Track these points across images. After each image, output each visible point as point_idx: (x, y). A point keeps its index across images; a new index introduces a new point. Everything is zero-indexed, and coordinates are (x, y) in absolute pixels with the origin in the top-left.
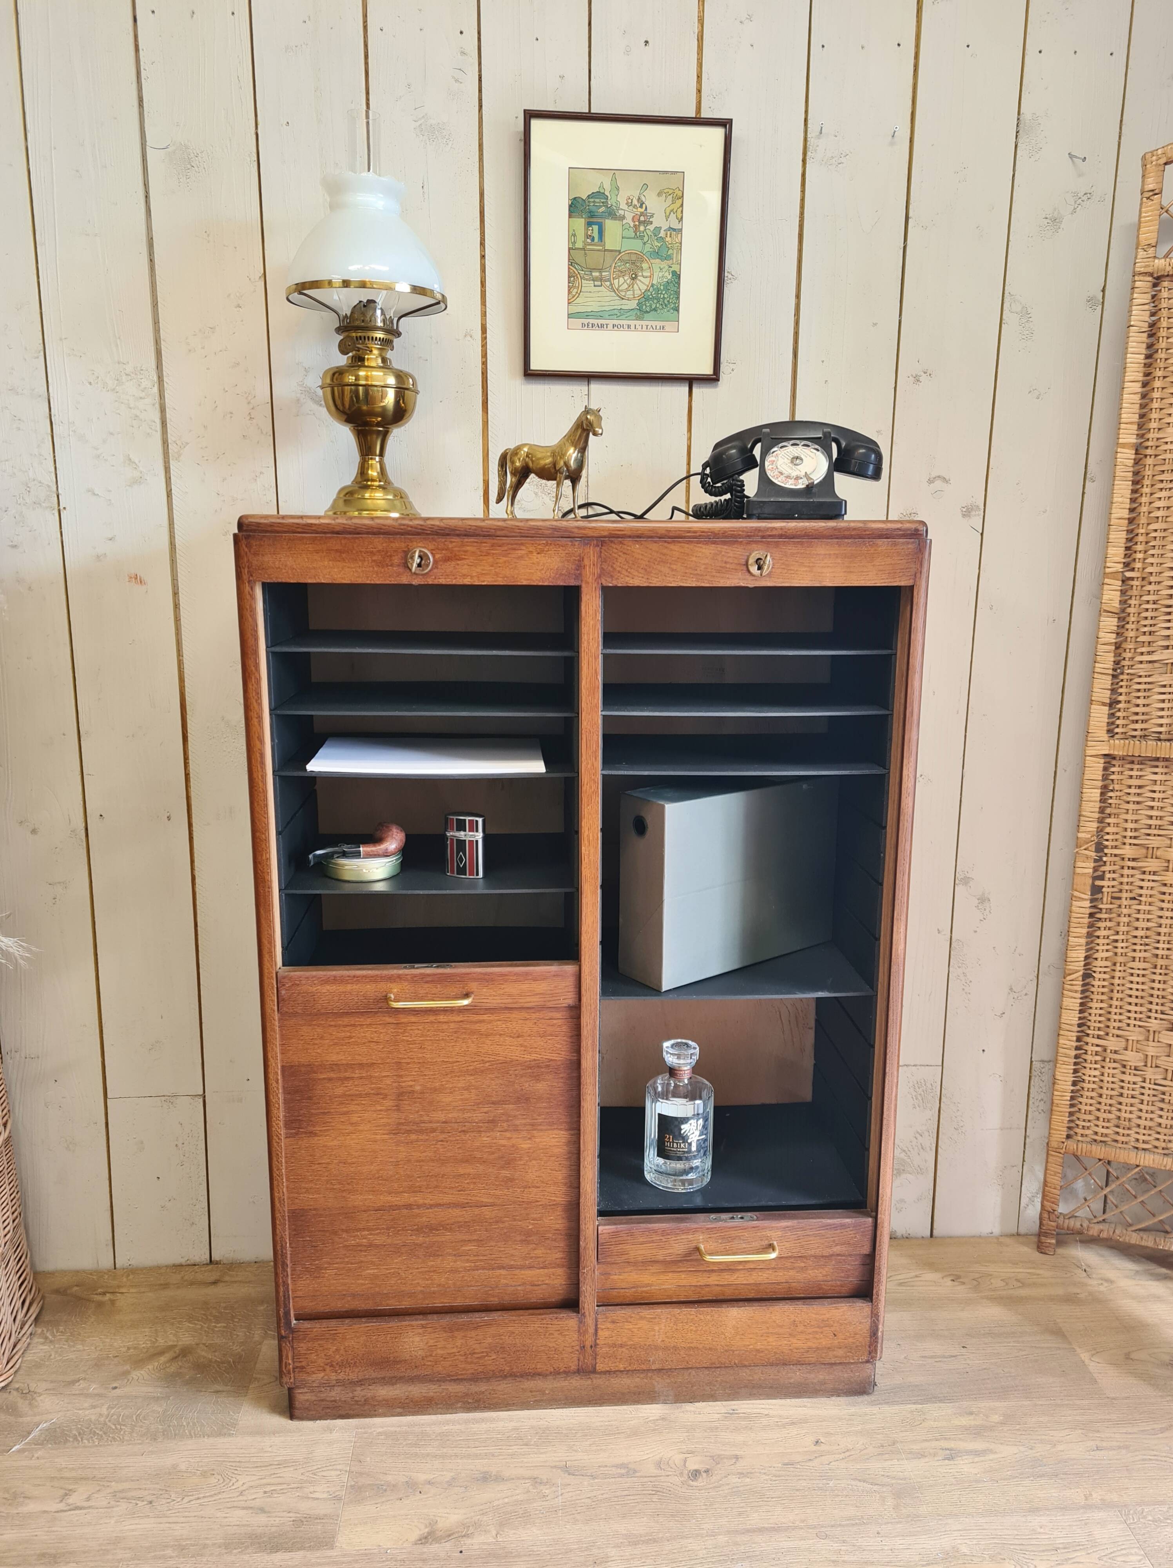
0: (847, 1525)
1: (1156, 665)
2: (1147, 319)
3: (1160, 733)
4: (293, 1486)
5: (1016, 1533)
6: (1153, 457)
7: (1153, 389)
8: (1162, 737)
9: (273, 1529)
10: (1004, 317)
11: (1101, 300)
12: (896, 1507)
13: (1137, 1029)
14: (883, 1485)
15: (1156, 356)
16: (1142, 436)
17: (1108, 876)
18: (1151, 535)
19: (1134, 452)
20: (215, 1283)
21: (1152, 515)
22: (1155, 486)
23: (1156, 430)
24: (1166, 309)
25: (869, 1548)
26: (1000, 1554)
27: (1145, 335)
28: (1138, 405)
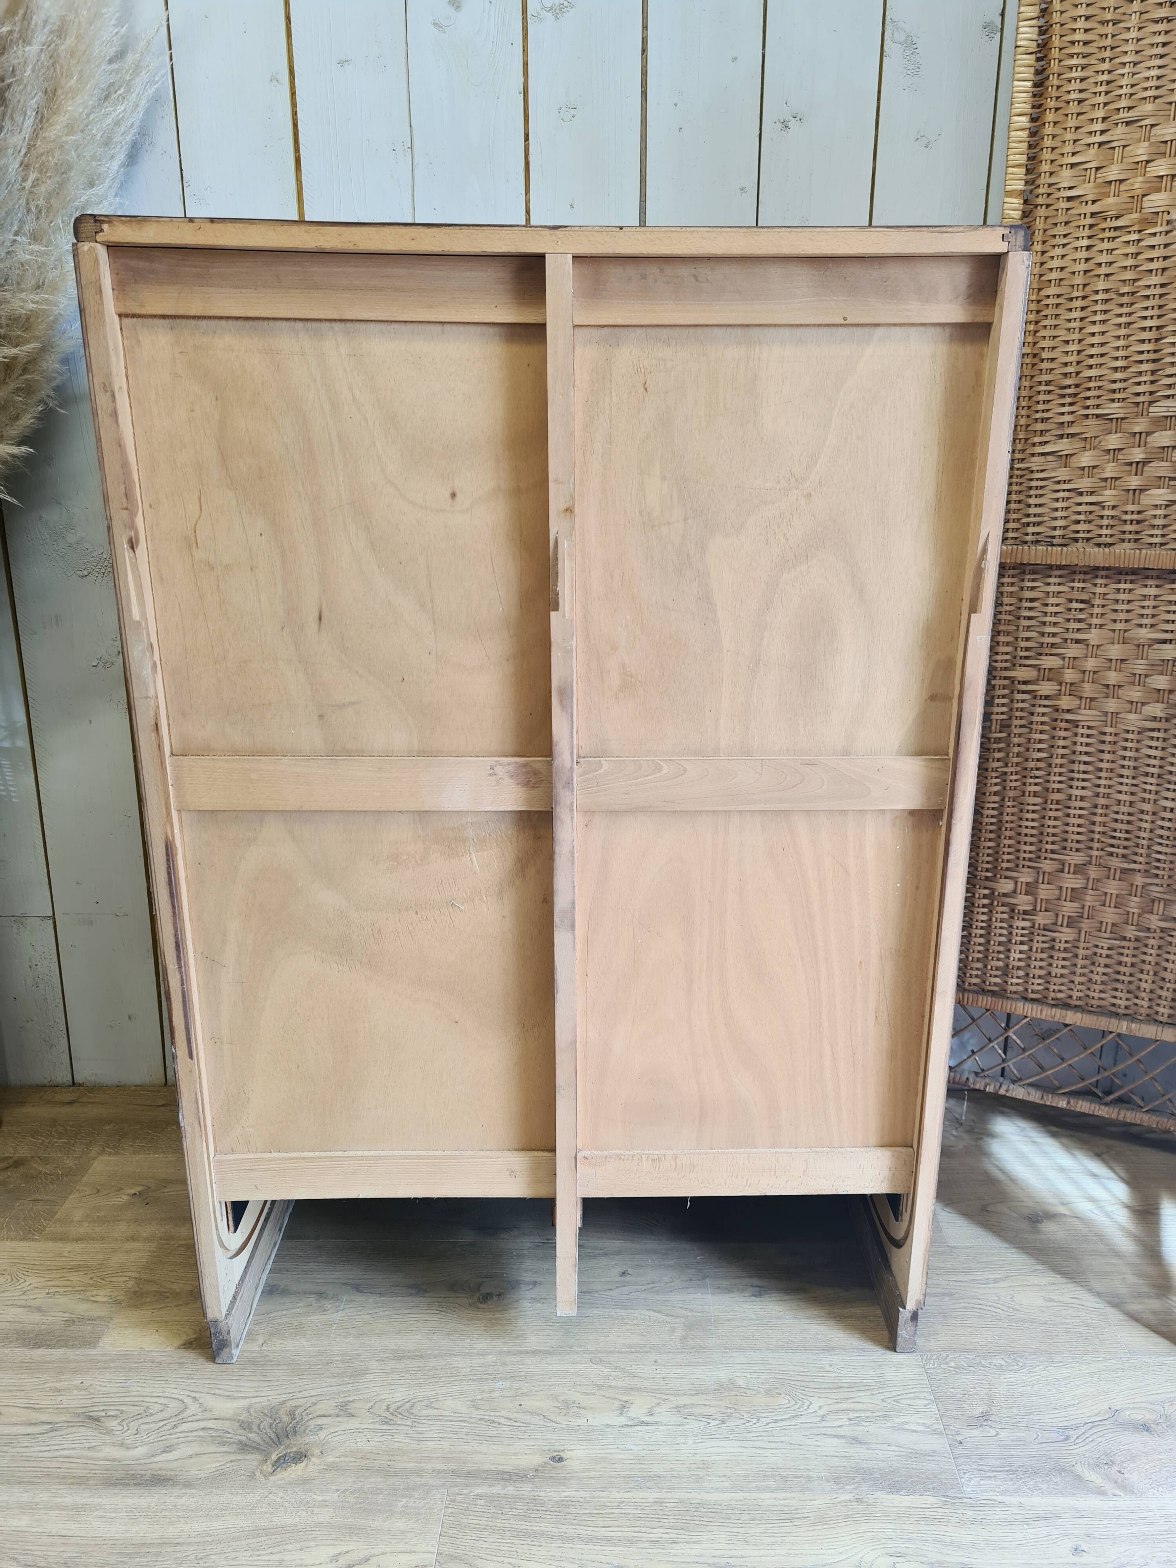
0: (626, 1352)
1: (1050, 458)
2: (1035, 37)
3: (1054, 537)
4: (77, 1289)
5: (802, 1369)
6: (1044, 207)
7: (1044, 124)
8: (1055, 541)
9: (44, 1327)
10: (885, 48)
11: (1000, 26)
12: (684, 1338)
13: (1026, 870)
14: (677, 1317)
15: (1047, 83)
16: (1033, 182)
17: (997, 701)
18: (1043, 303)
19: (1022, 201)
20: (70, 1103)
21: (1043, 278)
22: (1047, 244)
23: (1048, 174)
24: (1058, 25)
25: (641, 1375)
26: (777, 1388)
27: (1033, 57)
28: (1026, 144)
